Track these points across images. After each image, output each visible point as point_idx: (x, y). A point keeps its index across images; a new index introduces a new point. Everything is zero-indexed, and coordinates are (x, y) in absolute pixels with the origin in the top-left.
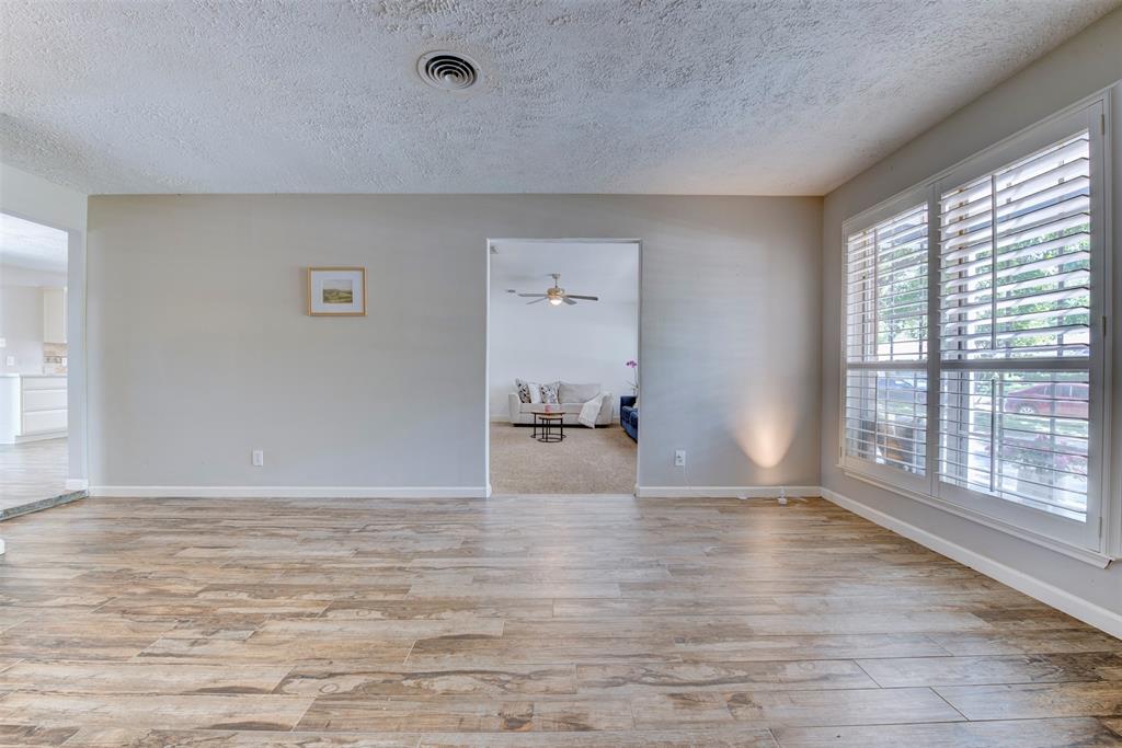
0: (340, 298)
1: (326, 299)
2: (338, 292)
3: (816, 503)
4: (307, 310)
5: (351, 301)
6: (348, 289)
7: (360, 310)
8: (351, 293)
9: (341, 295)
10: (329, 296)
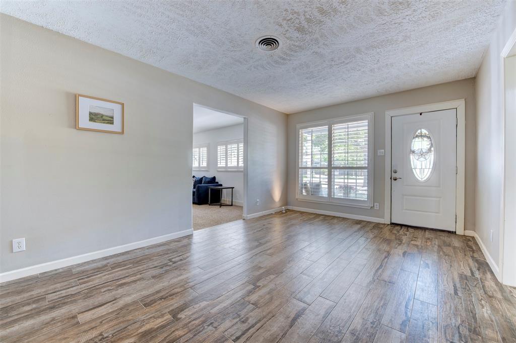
0: (103, 120)
1: (91, 119)
2: (102, 116)
3: (287, 211)
4: (75, 125)
5: (113, 123)
6: (111, 115)
7: (119, 130)
8: (113, 118)
9: (104, 117)
10: (93, 117)
